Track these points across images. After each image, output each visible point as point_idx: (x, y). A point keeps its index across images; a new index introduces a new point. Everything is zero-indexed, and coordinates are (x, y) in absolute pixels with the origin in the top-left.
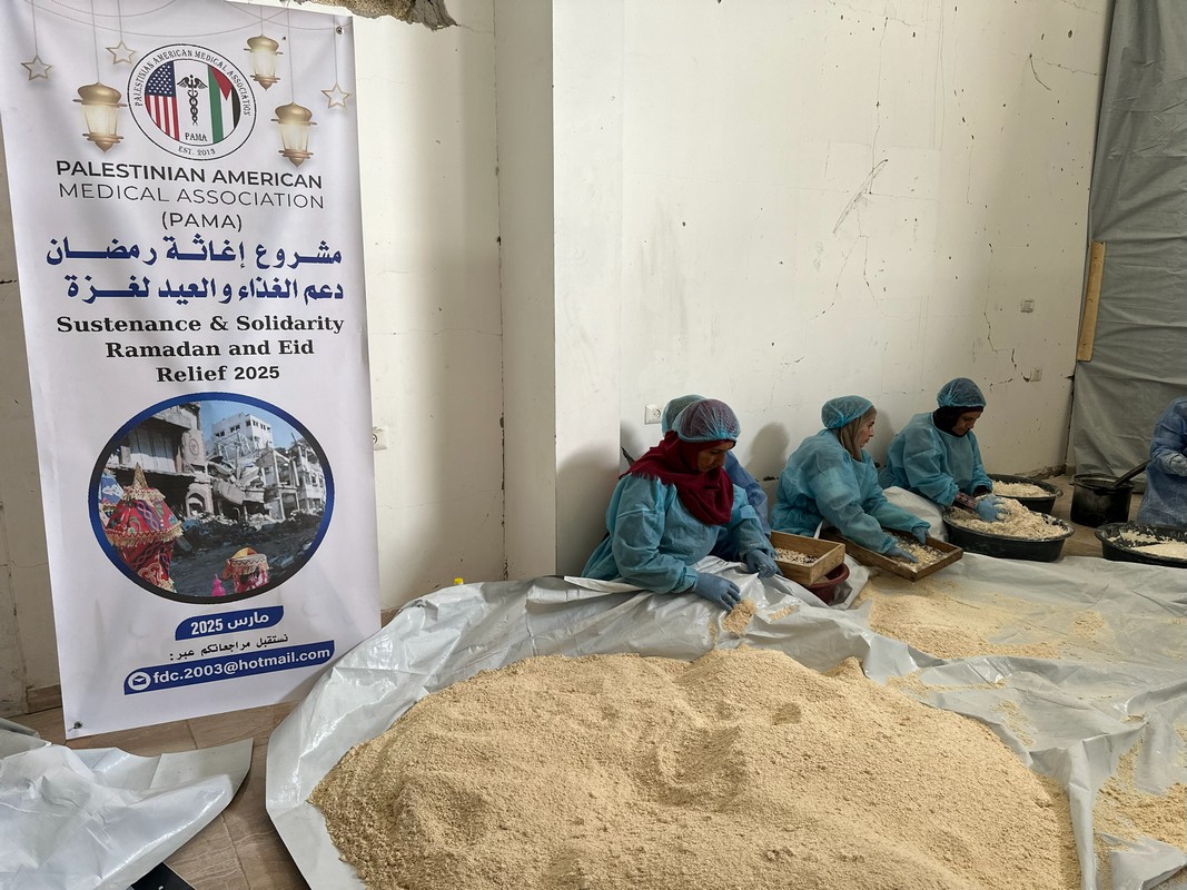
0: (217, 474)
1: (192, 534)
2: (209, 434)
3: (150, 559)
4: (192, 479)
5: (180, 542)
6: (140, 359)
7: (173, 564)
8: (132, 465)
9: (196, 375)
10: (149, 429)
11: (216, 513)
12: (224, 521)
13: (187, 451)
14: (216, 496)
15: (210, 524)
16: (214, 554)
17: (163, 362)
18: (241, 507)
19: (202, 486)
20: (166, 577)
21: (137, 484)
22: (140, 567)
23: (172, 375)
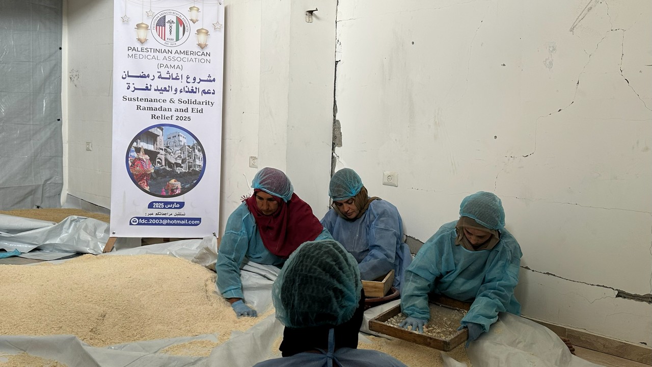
0: (167, 152)
1: (157, 172)
2: (166, 138)
3: (142, 179)
4: (159, 153)
5: (153, 174)
6: (146, 111)
7: (150, 181)
8: (141, 147)
9: (163, 118)
10: (147, 135)
11: (165, 166)
12: (168, 169)
13: (158, 143)
14: (166, 160)
15: (163, 169)
16: (163, 180)
17: (153, 112)
18: (174, 164)
19: (162, 155)
20: (147, 186)
21: (141, 153)
22: (139, 181)
23: (156, 117)
